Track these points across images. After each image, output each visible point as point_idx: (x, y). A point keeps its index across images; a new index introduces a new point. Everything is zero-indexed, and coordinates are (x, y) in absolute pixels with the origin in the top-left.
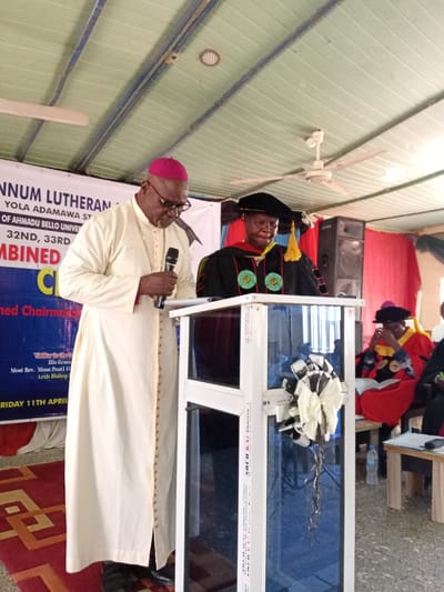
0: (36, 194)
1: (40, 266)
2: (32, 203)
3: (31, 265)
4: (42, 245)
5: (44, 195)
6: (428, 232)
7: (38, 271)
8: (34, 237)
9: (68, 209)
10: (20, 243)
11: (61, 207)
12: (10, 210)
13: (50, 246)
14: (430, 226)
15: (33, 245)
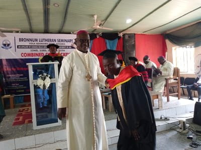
0: (36, 40)
1: (39, 57)
2: (36, 42)
3: (37, 57)
4: (39, 52)
5: (38, 40)
6: (168, 32)
7: (38, 59)
8: (37, 50)
9: (45, 42)
10: (34, 52)
11: (43, 42)
12: (31, 45)
13: (41, 52)
14: (169, 30)
15: (37, 52)
